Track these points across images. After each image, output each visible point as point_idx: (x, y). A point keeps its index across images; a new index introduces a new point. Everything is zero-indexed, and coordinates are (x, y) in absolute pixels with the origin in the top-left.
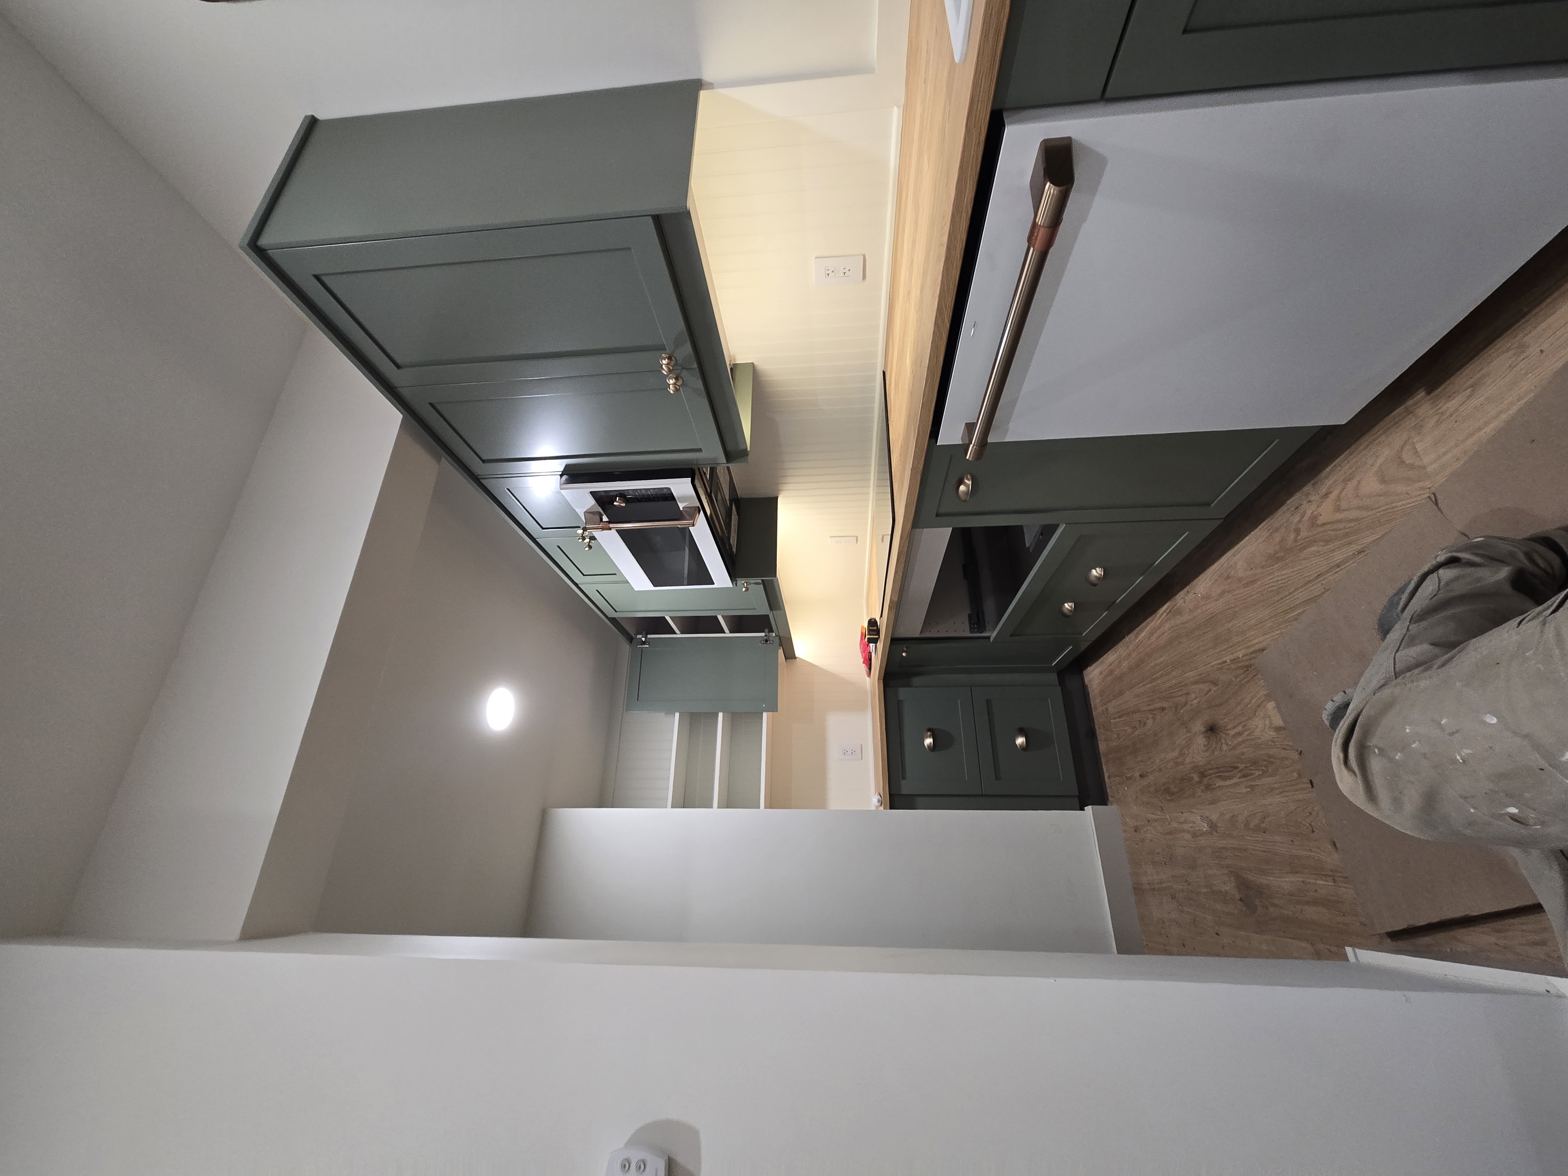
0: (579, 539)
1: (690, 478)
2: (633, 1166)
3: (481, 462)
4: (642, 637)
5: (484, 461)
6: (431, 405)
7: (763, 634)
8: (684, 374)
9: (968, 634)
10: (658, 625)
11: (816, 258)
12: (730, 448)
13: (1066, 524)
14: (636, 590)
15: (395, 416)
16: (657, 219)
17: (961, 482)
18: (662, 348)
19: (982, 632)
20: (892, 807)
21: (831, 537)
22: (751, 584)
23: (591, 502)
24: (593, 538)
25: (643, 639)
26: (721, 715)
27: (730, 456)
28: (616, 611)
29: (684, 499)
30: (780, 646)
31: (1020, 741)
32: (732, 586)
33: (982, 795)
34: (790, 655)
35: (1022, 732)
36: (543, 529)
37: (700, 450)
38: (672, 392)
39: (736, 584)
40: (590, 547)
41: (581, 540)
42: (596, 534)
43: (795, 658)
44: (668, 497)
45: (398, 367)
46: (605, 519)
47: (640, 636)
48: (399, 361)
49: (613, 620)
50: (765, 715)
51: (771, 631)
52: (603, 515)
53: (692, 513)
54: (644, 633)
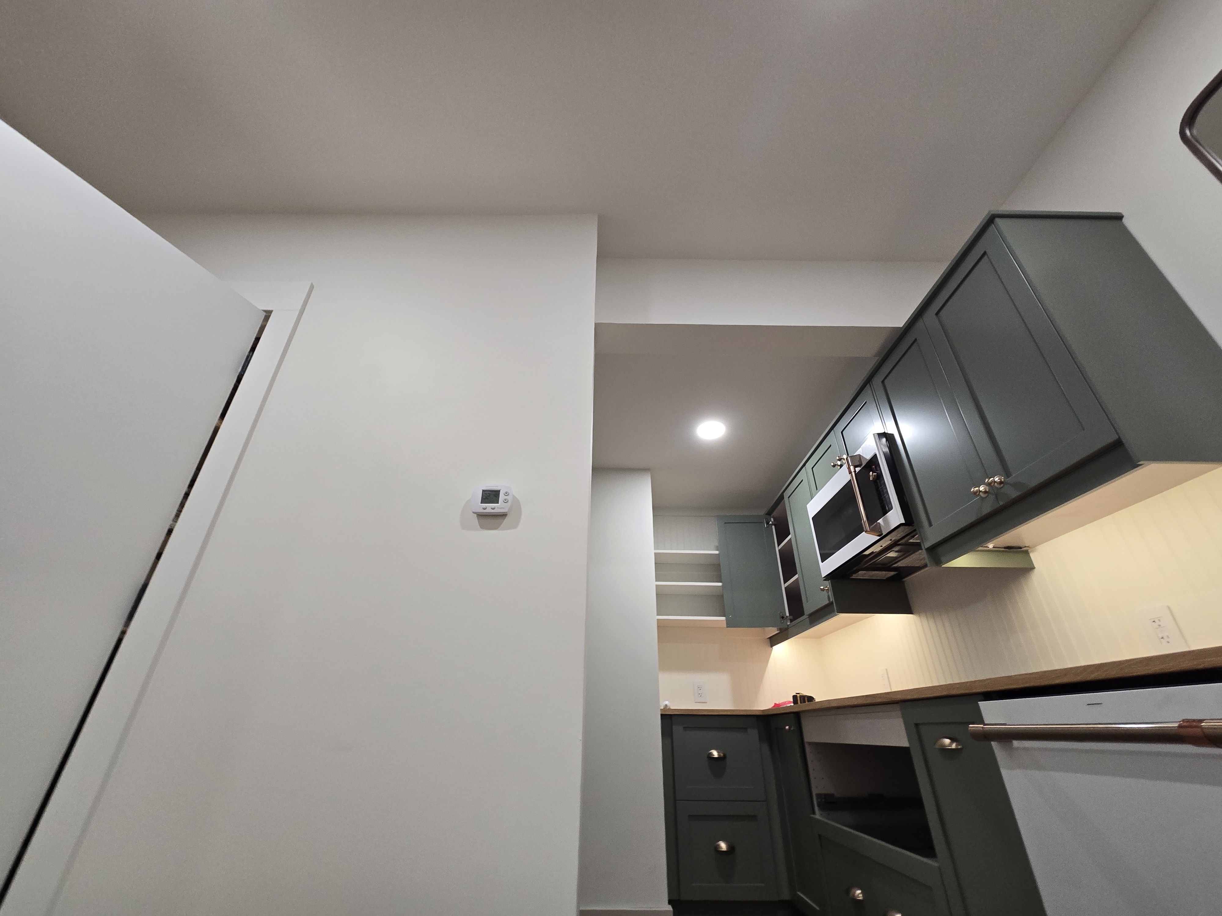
0: (839, 457)
1: (904, 522)
2: (506, 497)
3: (882, 380)
4: (772, 522)
5: (883, 382)
6: (916, 340)
7: (788, 614)
8: (992, 497)
9: (815, 792)
10: (783, 531)
11: (1169, 608)
12: (940, 550)
13: (940, 868)
14: (807, 506)
15: (900, 322)
16: (1118, 444)
17: (953, 740)
18: (1007, 473)
19: (819, 806)
20: (662, 716)
21: (886, 670)
22: (828, 593)
23: (868, 457)
24: (841, 466)
25: (771, 523)
26: (720, 584)
27: (932, 550)
28: (789, 497)
29: (887, 522)
30: (780, 629)
31: (723, 846)
32: (823, 577)
33: (675, 800)
34: (774, 641)
35: (731, 849)
36: (842, 432)
37: (930, 525)
38: (972, 490)
39: (824, 580)
40: (834, 466)
41: (838, 458)
42: (845, 467)
43: (772, 646)
44: (885, 508)
45: (937, 314)
46: (858, 469)
47: (772, 520)
48: (942, 313)
49: (781, 498)
50: (723, 618)
51: (791, 621)
52: (860, 467)
53: (876, 530)
54: (776, 523)
